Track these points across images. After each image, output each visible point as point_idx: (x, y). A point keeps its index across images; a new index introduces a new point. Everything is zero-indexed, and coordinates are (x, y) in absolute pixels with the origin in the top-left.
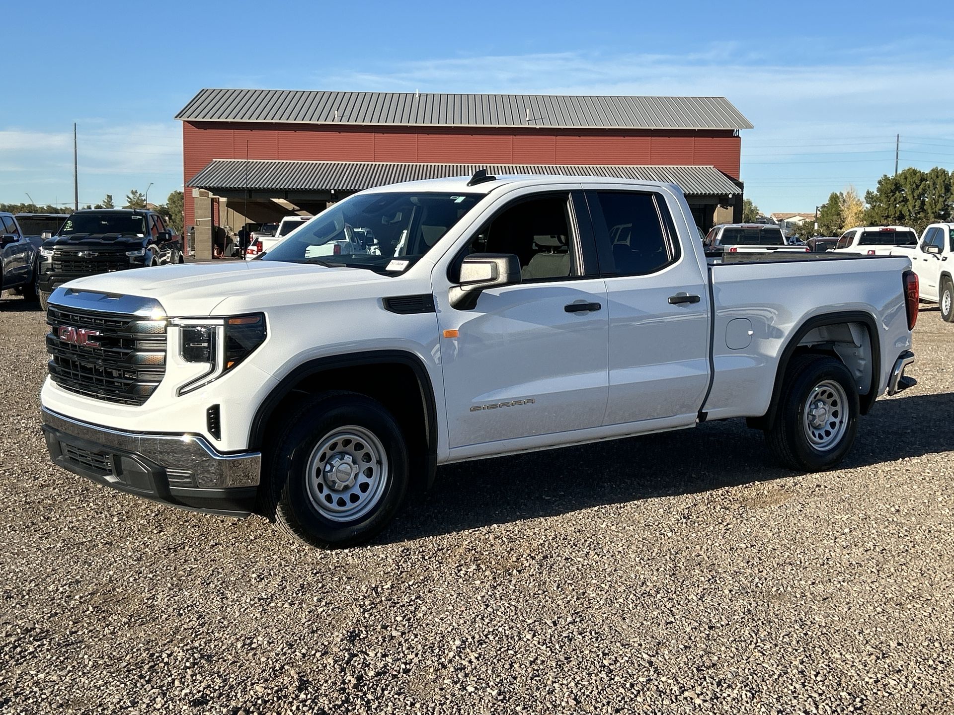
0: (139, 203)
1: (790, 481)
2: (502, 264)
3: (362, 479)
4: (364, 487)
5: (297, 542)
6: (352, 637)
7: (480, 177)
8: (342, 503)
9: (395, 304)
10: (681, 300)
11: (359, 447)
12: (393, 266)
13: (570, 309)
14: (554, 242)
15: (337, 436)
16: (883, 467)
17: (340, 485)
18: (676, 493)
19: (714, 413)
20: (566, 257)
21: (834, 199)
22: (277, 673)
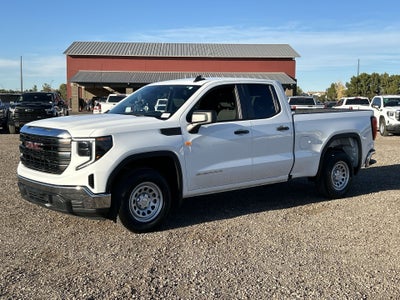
0: (48, 89)
1: (326, 203)
2: (209, 114)
3: (152, 204)
4: (153, 208)
5: (125, 231)
6: (152, 271)
7: (199, 79)
8: (144, 214)
9: (165, 132)
10: (281, 129)
11: (151, 191)
12: (164, 116)
13: (236, 133)
14: (229, 105)
15: (142, 186)
16: (363, 197)
17: (143, 207)
18: (280, 208)
19: (295, 175)
20: (234, 112)
21: (333, 86)
22: (122, 287)
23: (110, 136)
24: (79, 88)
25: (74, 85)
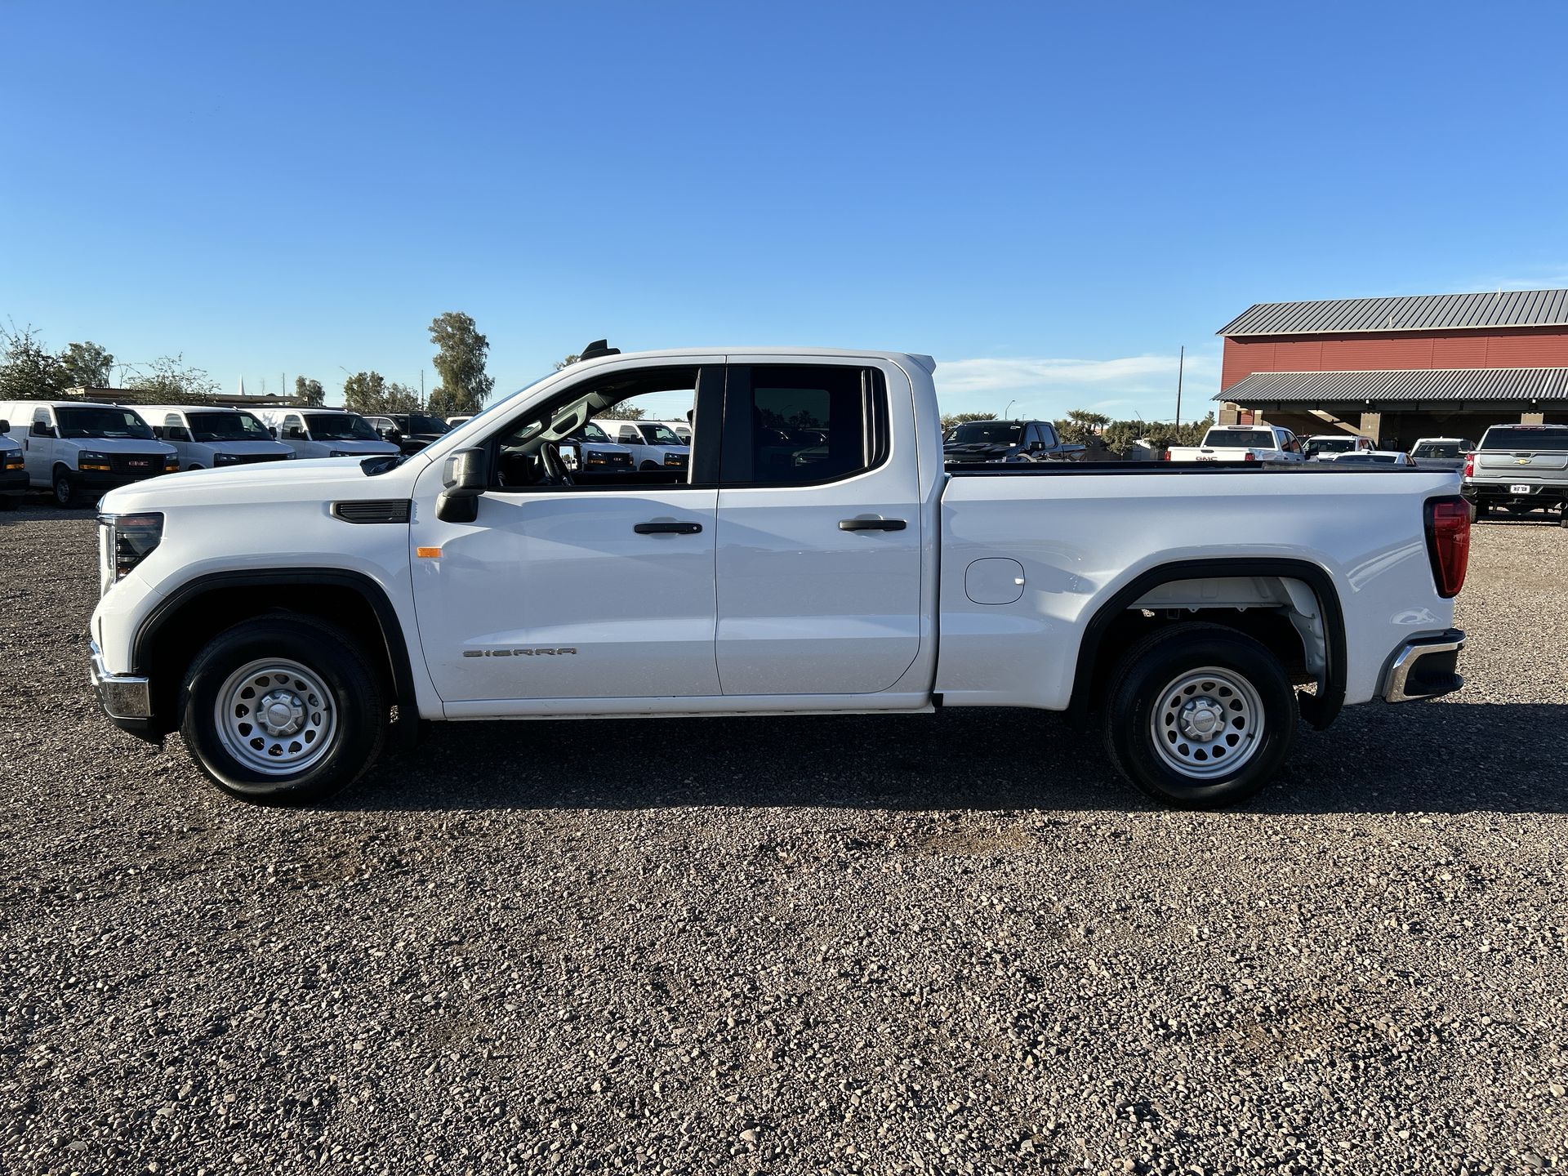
4: (310, 737)
9: (347, 511)
10: (866, 525)
11: (302, 686)
13: (644, 529)
15: (266, 668)
17: (273, 729)
19: (957, 696)
23: (160, 515)
24: (1239, 413)
25: (1229, 407)
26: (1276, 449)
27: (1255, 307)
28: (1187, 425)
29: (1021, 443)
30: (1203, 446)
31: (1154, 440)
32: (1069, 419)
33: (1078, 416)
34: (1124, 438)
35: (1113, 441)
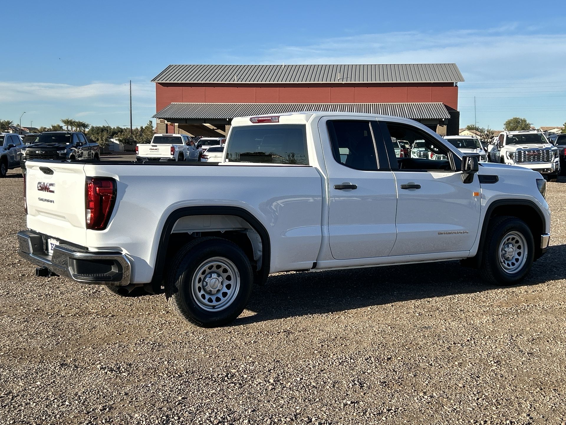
24: (167, 125)
25: (161, 122)
26: (184, 144)
27: (170, 66)
28: (137, 129)
29: (72, 143)
30: (152, 144)
31: (121, 139)
32: (62, 124)
33: (69, 123)
34: (104, 138)
35: (98, 140)
